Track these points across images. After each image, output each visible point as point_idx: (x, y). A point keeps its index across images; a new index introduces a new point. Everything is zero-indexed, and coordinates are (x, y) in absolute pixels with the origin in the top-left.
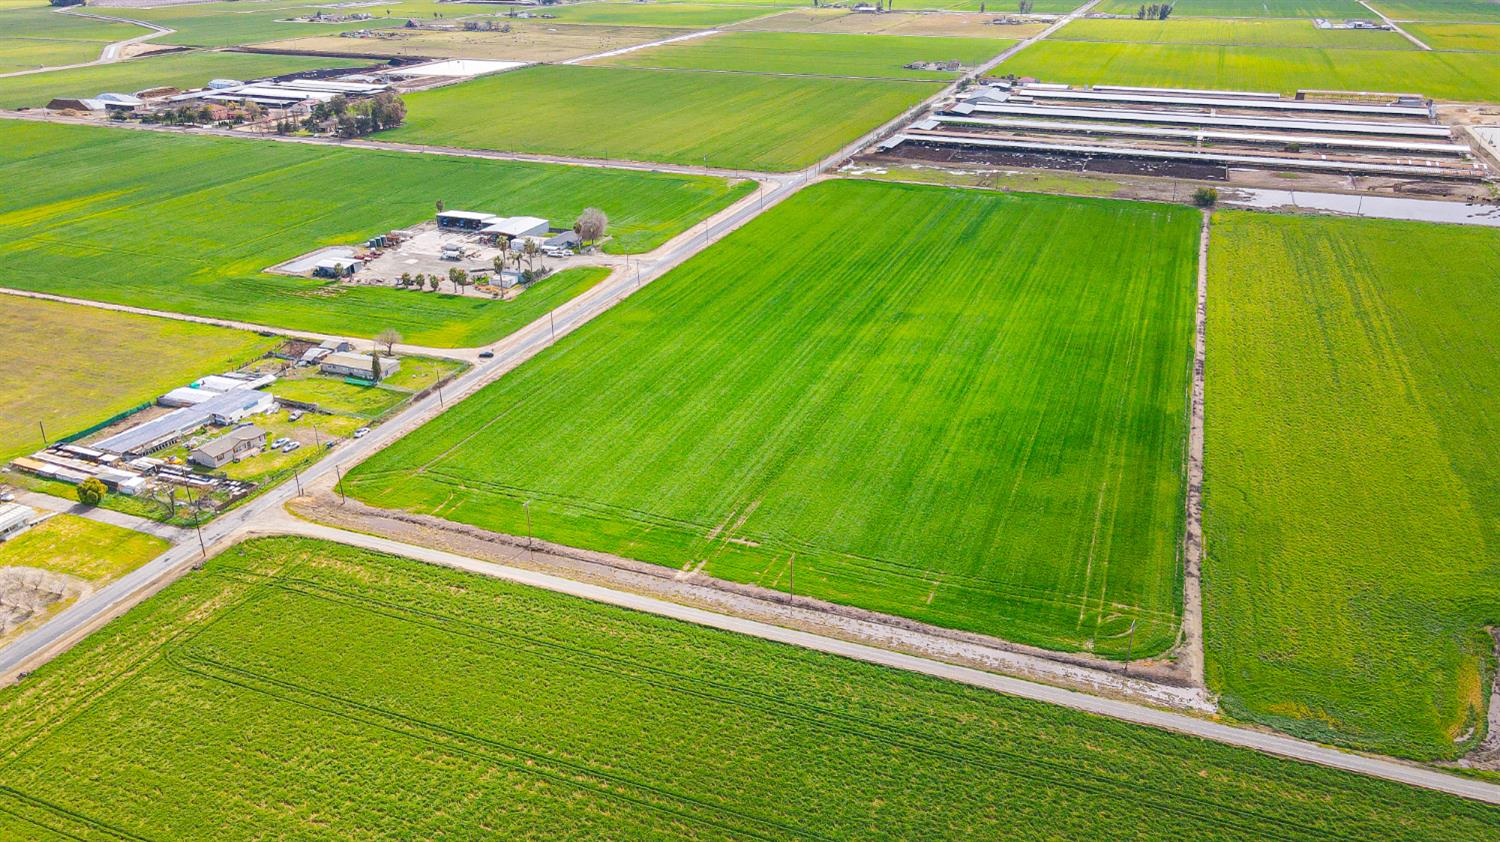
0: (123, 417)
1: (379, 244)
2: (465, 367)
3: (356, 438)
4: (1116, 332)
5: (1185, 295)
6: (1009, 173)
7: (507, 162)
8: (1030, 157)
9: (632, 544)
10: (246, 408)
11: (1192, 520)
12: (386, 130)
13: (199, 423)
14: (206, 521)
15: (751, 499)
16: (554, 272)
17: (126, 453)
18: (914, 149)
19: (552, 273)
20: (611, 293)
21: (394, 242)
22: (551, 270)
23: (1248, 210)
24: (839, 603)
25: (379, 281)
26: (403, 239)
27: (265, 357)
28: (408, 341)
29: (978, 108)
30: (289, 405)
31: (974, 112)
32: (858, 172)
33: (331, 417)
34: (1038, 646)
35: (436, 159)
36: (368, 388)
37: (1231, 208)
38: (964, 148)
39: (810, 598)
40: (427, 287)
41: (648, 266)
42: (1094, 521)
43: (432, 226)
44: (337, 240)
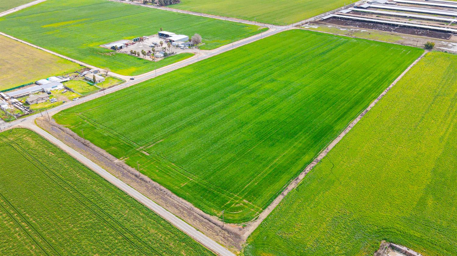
0: (23, 86)
1: (136, 40)
2: (123, 81)
3: (73, 101)
4: (345, 95)
5: (387, 83)
6: (363, 30)
7: (199, 16)
8: (375, 25)
9: (113, 148)
10: (52, 88)
11: (304, 173)
12: (174, 4)
13: (38, 90)
14: (12, 120)
15: (162, 139)
16: (177, 54)
17: (12, 97)
18: (334, 20)
19: (176, 54)
20: (186, 63)
21: (141, 40)
22: (176, 53)
23: (445, 52)
24: (153, 180)
25: (126, 52)
26: (145, 39)
27: (75, 72)
28: (116, 72)
29: (372, 6)
30: (66, 88)
31: (369, 7)
32: (307, 27)
33: (73, 93)
34: (203, 211)
35: (179, 14)
36: (91, 85)
37: (439, 50)
38: (353, 20)
39: (147, 177)
40: (137, 55)
41: (207, 54)
42: (267, 167)
43: (157, 36)
44: (128, 38)
